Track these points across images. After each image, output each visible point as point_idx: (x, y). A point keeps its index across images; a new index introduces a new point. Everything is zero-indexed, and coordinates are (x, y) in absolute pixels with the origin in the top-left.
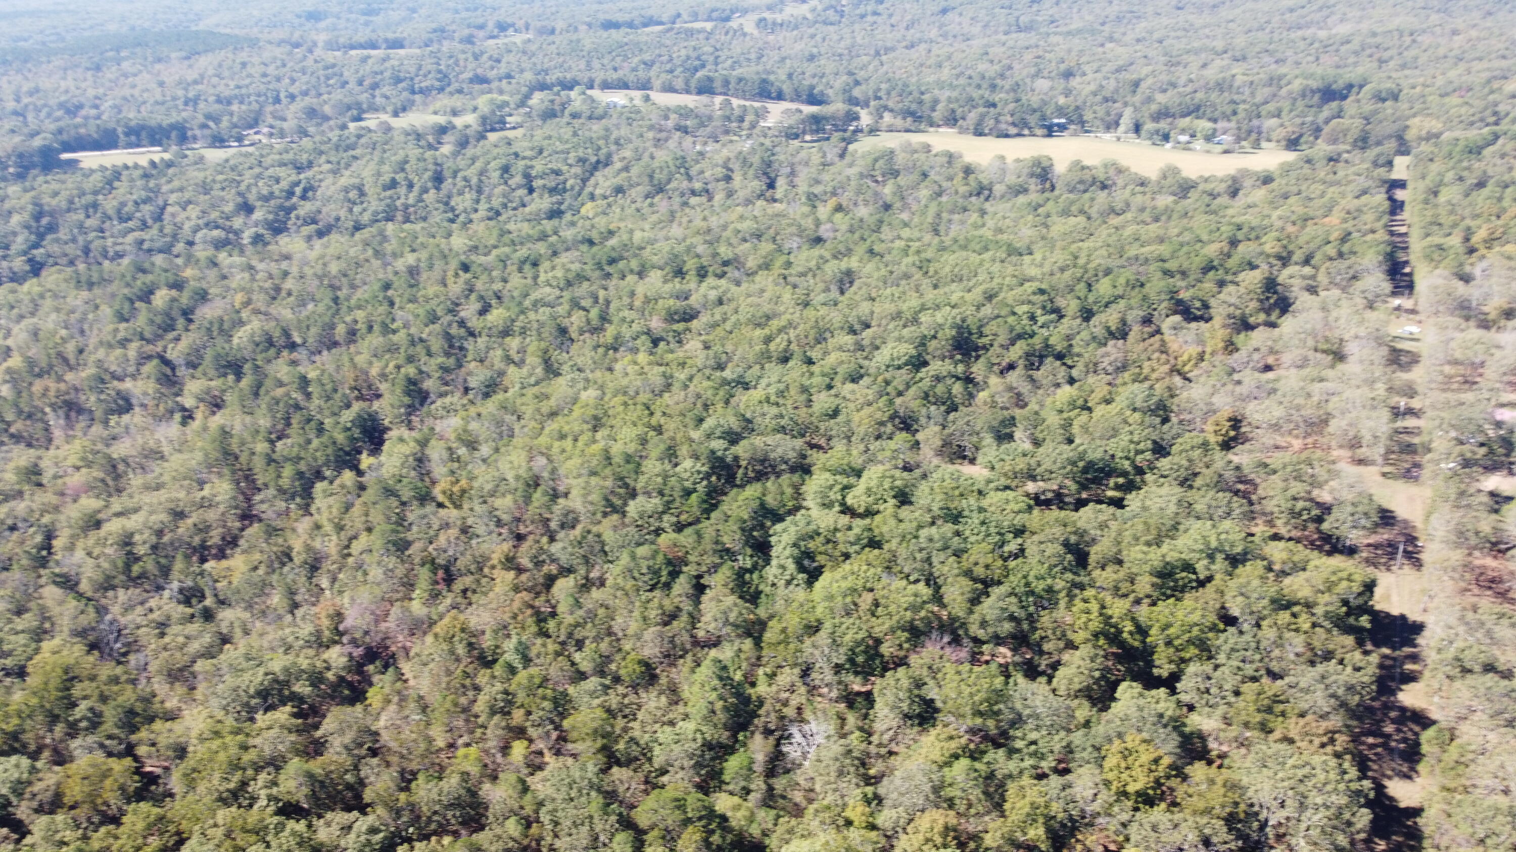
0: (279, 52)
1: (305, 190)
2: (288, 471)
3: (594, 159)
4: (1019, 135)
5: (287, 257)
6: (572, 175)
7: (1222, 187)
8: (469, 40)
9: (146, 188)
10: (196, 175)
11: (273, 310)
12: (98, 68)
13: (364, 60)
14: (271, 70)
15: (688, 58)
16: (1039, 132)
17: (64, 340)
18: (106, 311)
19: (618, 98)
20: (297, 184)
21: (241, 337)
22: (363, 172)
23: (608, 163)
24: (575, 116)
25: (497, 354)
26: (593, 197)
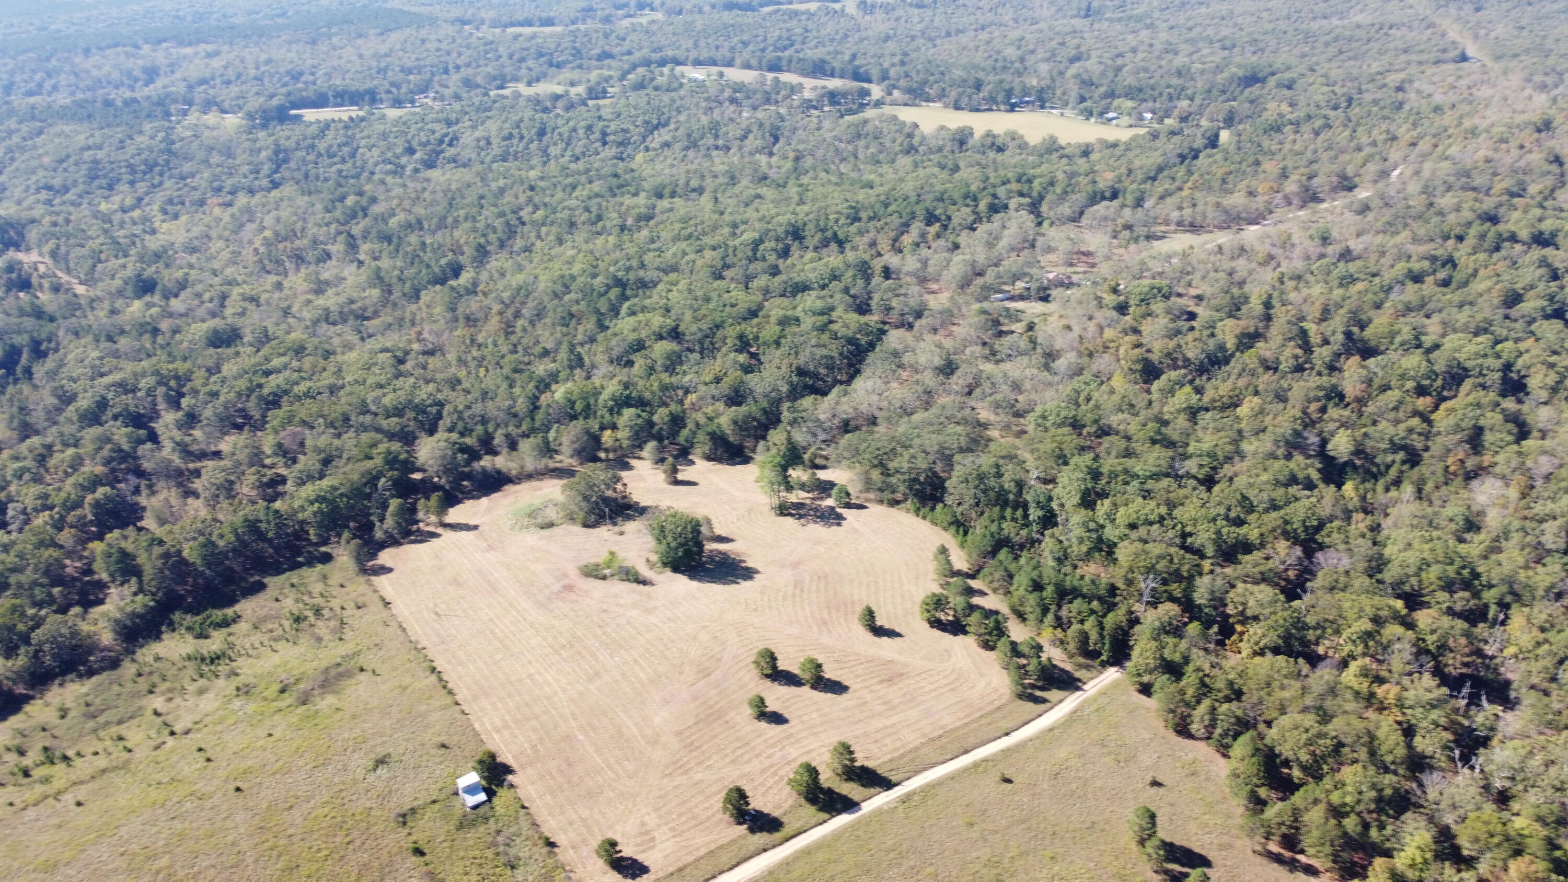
0: (451, 30)
1: (452, 140)
2: (408, 284)
3: (655, 122)
4: (990, 110)
5: (428, 180)
6: (635, 133)
7: (1077, 152)
8: (607, 20)
9: (346, 136)
10: (379, 127)
11: (415, 209)
12: (314, 42)
13: (516, 37)
14: (444, 46)
15: (780, 38)
16: (1002, 107)
17: (295, 223)
18: (319, 206)
19: (698, 74)
20: (446, 135)
21: (393, 222)
22: (492, 128)
23: (666, 125)
24: (656, 89)
25: (533, 234)
26: (647, 149)
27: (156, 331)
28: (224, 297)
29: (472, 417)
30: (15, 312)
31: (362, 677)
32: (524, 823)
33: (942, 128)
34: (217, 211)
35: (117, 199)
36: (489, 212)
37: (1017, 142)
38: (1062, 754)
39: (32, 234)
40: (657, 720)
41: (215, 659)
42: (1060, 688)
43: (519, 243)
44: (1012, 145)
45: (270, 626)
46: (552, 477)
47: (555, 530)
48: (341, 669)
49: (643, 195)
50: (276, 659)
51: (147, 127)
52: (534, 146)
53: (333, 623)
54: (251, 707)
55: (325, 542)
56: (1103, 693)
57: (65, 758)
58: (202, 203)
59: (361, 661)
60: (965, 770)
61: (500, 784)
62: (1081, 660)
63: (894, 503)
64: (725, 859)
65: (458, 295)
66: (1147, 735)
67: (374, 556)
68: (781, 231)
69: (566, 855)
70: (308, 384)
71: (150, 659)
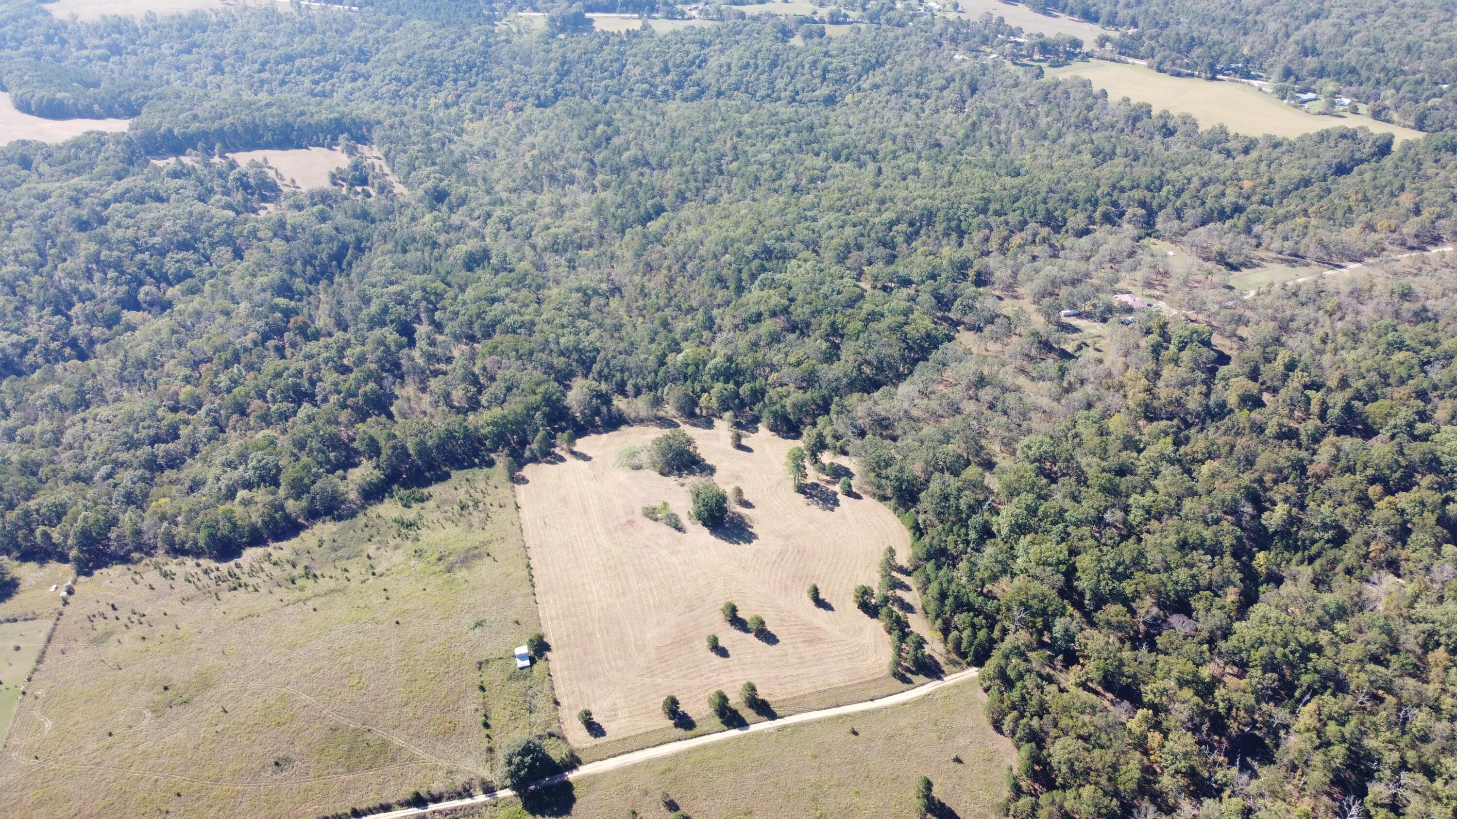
2: (618, 221)
3: (874, 61)
4: (1190, 75)
6: (853, 71)
7: (1240, 146)
10: (645, 46)
11: (645, 145)
16: (1204, 73)
17: (557, 144)
18: (576, 133)
20: (698, 57)
21: (626, 155)
22: (735, 55)
23: (882, 65)
24: (888, 21)
25: (724, 185)
26: (859, 89)
27: (435, 245)
28: (489, 215)
29: (615, 366)
30: (350, 212)
31: (488, 560)
32: (546, 686)
33: (1127, 100)
34: (510, 113)
35: (442, 95)
36: (700, 155)
37: (1189, 127)
38: (903, 723)
39: (377, 134)
40: (649, 635)
41: (409, 525)
42: (926, 675)
43: (711, 193)
44: (1181, 129)
45: (447, 508)
46: (657, 425)
47: (641, 472)
48: (476, 552)
49: (823, 154)
50: (442, 534)
51: (474, 29)
52: (763, 77)
53: (483, 515)
54: (420, 566)
55: (494, 451)
56: (956, 686)
57: (315, 576)
58: (501, 106)
59: (491, 548)
60: (830, 719)
61: (540, 657)
62: (954, 656)
63: (884, 498)
64: (654, 739)
65: (648, 241)
66: (971, 724)
67: (521, 466)
68: (916, 214)
69: (563, 712)
70: (517, 317)
71: (374, 515)
